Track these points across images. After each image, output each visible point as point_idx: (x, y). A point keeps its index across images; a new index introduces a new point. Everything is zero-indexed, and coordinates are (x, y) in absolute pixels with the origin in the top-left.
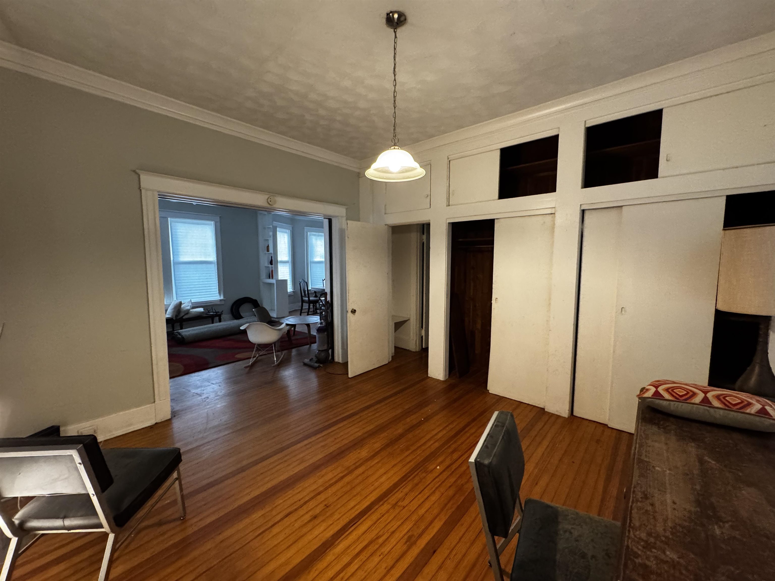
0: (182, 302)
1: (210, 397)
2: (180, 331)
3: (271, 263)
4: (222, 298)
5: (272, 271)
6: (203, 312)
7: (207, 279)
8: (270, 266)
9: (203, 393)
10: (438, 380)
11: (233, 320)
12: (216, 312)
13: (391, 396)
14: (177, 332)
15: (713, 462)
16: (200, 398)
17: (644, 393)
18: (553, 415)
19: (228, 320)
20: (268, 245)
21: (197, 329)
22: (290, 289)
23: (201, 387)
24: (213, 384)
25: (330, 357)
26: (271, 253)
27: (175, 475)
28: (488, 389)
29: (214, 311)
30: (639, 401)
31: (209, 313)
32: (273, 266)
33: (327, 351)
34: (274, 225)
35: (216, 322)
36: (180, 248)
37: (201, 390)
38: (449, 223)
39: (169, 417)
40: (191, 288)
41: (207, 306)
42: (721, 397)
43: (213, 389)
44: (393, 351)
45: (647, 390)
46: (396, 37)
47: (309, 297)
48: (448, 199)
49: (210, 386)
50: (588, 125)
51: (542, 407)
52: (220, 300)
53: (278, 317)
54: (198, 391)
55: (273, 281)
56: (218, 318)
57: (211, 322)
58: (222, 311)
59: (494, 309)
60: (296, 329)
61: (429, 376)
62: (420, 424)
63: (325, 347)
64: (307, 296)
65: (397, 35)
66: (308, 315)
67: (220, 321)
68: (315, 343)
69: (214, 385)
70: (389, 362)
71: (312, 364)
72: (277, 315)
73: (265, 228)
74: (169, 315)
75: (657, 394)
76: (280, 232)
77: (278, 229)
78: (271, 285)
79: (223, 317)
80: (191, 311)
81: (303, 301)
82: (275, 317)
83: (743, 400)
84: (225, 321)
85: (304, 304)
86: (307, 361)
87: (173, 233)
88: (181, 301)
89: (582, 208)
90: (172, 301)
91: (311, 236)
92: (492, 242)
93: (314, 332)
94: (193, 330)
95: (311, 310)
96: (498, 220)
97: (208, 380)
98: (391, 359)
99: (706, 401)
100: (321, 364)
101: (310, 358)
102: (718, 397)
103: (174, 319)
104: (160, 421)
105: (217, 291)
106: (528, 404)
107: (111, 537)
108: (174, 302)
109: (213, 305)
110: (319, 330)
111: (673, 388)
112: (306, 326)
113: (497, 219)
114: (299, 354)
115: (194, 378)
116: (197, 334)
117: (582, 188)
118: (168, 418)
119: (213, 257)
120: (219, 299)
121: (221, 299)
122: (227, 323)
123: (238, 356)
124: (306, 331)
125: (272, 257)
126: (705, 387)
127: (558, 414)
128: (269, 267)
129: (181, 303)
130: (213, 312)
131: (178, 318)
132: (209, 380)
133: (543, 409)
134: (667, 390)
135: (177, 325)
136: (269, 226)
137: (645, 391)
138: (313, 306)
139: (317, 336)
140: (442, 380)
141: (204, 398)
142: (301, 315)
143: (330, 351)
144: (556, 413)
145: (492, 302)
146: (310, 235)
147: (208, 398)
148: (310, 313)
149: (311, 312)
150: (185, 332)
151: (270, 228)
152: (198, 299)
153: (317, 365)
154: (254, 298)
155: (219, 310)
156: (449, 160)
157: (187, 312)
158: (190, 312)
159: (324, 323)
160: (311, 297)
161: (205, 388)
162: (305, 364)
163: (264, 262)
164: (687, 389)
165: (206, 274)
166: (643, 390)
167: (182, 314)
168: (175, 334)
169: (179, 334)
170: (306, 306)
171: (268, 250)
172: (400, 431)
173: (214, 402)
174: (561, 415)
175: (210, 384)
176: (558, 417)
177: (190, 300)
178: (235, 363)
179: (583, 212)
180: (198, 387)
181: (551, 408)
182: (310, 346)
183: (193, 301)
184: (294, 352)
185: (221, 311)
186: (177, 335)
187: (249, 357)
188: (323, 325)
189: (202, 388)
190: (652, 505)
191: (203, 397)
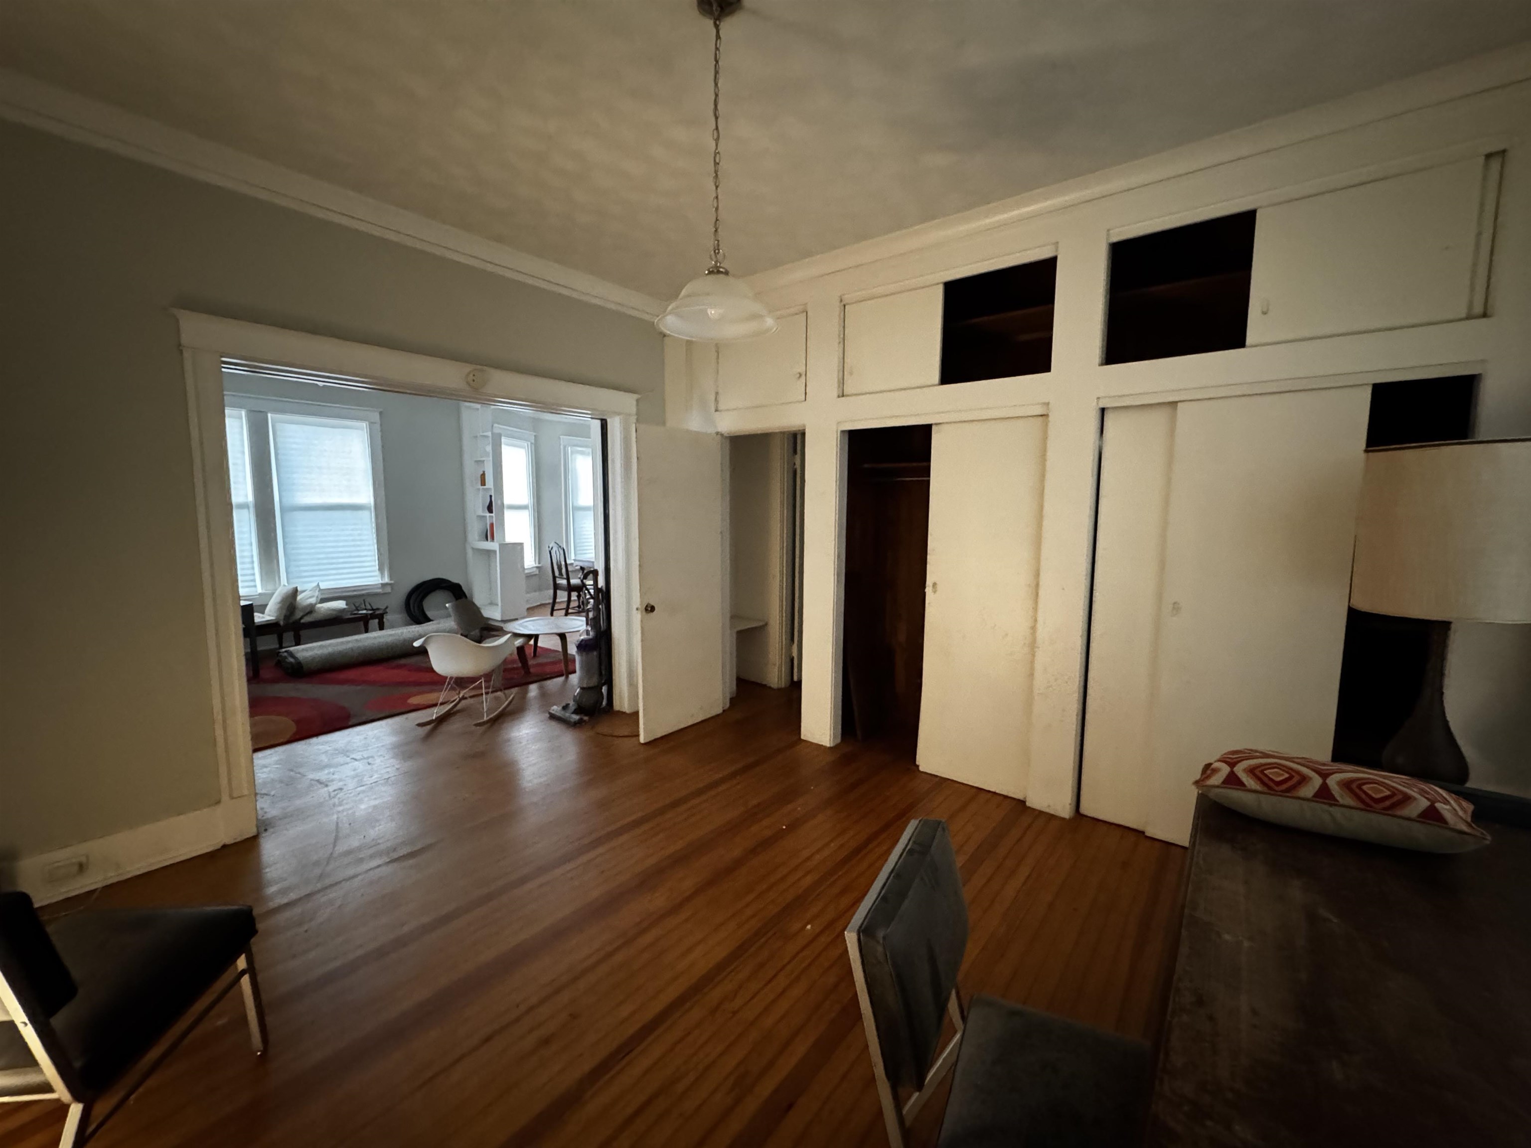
0: (299, 589)
1: (345, 789)
2: (291, 649)
3: (490, 509)
4: (387, 580)
5: (492, 525)
6: (343, 610)
7: (353, 540)
8: (488, 514)
9: (332, 781)
10: (819, 747)
11: (411, 624)
12: (373, 609)
13: (723, 780)
14: (286, 651)
15: (1335, 921)
16: (326, 789)
17: (1208, 777)
18: (1041, 813)
19: (401, 626)
20: (484, 472)
21: (330, 645)
22: (530, 561)
23: (327, 766)
24: (356, 760)
25: (604, 703)
26: (489, 489)
27: (242, 963)
28: (917, 763)
29: (369, 607)
30: (1198, 792)
31: (358, 610)
32: (493, 515)
33: (598, 688)
34: (496, 431)
35: (374, 630)
36: (295, 476)
37: (329, 773)
38: (843, 432)
39: (252, 832)
40: (319, 559)
41: (354, 597)
42: (1354, 786)
43: (354, 770)
44: (734, 687)
45: (1215, 771)
46: (718, 37)
47: (568, 579)
48: (842, 382)
49: (347, 763)
50: (1115, 239)
51: (1021, 797)
52: (382, 584)
53: (504, 619)
54: (322, 775)
55: (493, 546)
56: (376, 621)
57: (363, 628)
58: (387, 608)
59: (929, 603)
60: (539, 644)
61: (803, 737)
62: (779, 836)
63: (594, 681)
64: (565, 576)
65: (721, 32)
66: (567, 614)
67: (381, 627)
68: (574, 672)
69: (357, 763)
70: (724, 711)
71: (567, 715)
72: (502, 615)
73: (477, 437)
74: (269, 615)
75: (1232, 780)
76: (507, 445)
77: (503, 440)
78: (489, 553)
79: (387, 618)
80: (319, 608)
81: (556, 587)
82: (499, 618)
83: (1396, 792)
84: (392, 627)
85: (559, 592)
86: (556, 709)
87: (279, 445)
88: (297, 588)
89: (1102, 406)
90: (277, 585)
91: (574, 456)
92: (927, 472)
93: (572, 650)
94: (321, 647)
95: (574, 604)
96: (940, 426)
97: (345, 752)
98: (728, 705)
99: (1324, 793)
100: (586, 715)
101: (564, 704)
102: (1347, 785)
103: (282, 623)
104: (232, 842)
105: (375, 566)
106: (995, 793)
107: (75, 1111)
108: (283, 587)
109: (369, 595)
110: (583, 646)
111: (1262, 768)
112: (558, 638)
113: (936, 424)
114: (544, 695)
115: (316, 747)
116: (331, 655)
117: (1102, 364)
118: (251, 835)
119: (365, 494)
120: (381, 582)
121: (383, 582)
122: (393, 632)
123: (414, 700)
124: (559, 648)
125: (491, 496)
126: (1324, 765)
127: (1052, 812)
128: (485, 517)
129: (295, 592)
130: (366, 609)
131: (291, 621)
132: (347, 751)
133: (1022, 802)
134: (1251, 771)
135: (289, 636)
136: (485, 434)
137: (1209, 772)
138: (579, 596)
139: (578, 658)
140: (828, 745)
141: (334, 791)
142: (552, 615)
143: (604, 689)
144: (1047, 810)
145: (927, 590)
146: (572, 452)
147: (341, 789)
148: (570, 611)
149: (573, 608)
150: (306, 650)
151: (486, 437)
152: (332, 583)
153: (576, 717)
154: (455, 580)
155: (380, 604)
156: (842, 304)
157: (311, 610)
158: (316, 608)
159: (591, 633)
160: (573, 579)
161: (337, 770)
162: (553, 717)
163: (475, 505)
164: (1291, 769)
165: (352, 530)
166: (1208, 770)
167: (298, 615)
168: (281, 656)
169: (291, 654)
170: (562, 596)
171: (483, 483)
172: (737, 852)
173: (354, 798)
174: (1057, 814)
175: (348, 760)
176: (1052, 817)
177: (315, 584)
178: (405, 716)
179: (1103, 410)
180: (323, 767)
181: (1036, 801)
182: (567, 677)
183: (323, 586)
184: (533, 690)
185: (383, 607)
186: (286, 657)
187: (434, 702)
188: (590, 637)
189: (332, 770)
190: (1211, 1018)
191: (331, 789)
